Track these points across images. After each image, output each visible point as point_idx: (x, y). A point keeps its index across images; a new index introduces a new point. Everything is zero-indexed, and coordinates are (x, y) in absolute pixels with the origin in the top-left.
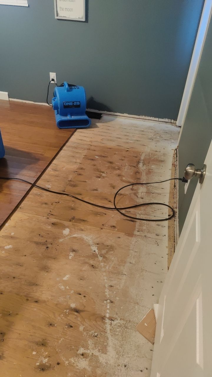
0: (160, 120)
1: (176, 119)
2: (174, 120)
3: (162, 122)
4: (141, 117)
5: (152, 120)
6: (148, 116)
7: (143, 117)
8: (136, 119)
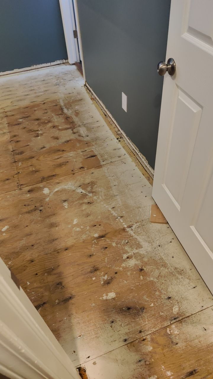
0: (53, 63)
1: (66, 58)
2: (65, 60)
3: (55, 65)
4: (32, 67)
5: (44, 67)
6: (39, 64)
7: (35, 67)
8: (28, 71)
